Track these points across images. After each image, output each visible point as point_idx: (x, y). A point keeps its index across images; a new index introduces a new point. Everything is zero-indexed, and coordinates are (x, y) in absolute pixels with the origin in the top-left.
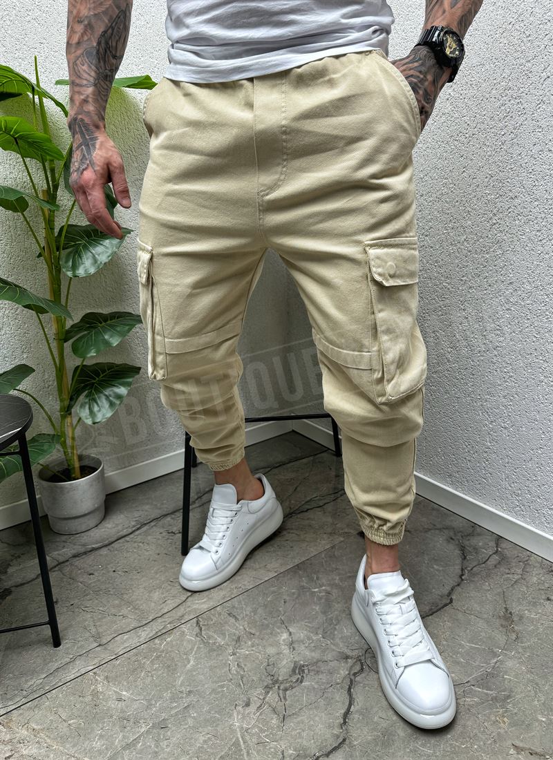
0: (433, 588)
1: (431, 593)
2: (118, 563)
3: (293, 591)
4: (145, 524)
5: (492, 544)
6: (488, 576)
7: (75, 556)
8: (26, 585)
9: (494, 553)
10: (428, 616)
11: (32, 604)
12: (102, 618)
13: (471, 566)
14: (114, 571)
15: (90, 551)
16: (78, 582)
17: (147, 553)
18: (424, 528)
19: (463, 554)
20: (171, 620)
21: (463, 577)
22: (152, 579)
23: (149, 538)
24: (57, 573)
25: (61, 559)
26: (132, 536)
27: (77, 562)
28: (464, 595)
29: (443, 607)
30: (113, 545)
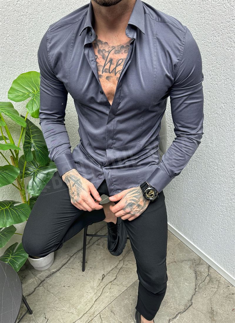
0: (185, 296)
1: (185, 299)
2: (65, 281)
3: (134, 298)
4: (72, 256)
5: (207, 270)
6: (205, 289)
7: (47, 277)
8: (31, 295)
9: (208, 276)
10: (184, 312)
11: (35, 306)
12: (64, 314)
13: (199, 283)
14: (64, 286)
15: (53, 274)
16: (51, 293)
17: (75, 275)
18: (181, 260)
19: (196, 276)
20: (90, 315)
21: (196, 290)
22: (79, 291)
23: (75, 265)
24: (42, 287)
25: (42, 279)
26: (67, 264)
27: (48, 281)
28: (196, 300)
29: (189, 307)
30: (61, 270)
